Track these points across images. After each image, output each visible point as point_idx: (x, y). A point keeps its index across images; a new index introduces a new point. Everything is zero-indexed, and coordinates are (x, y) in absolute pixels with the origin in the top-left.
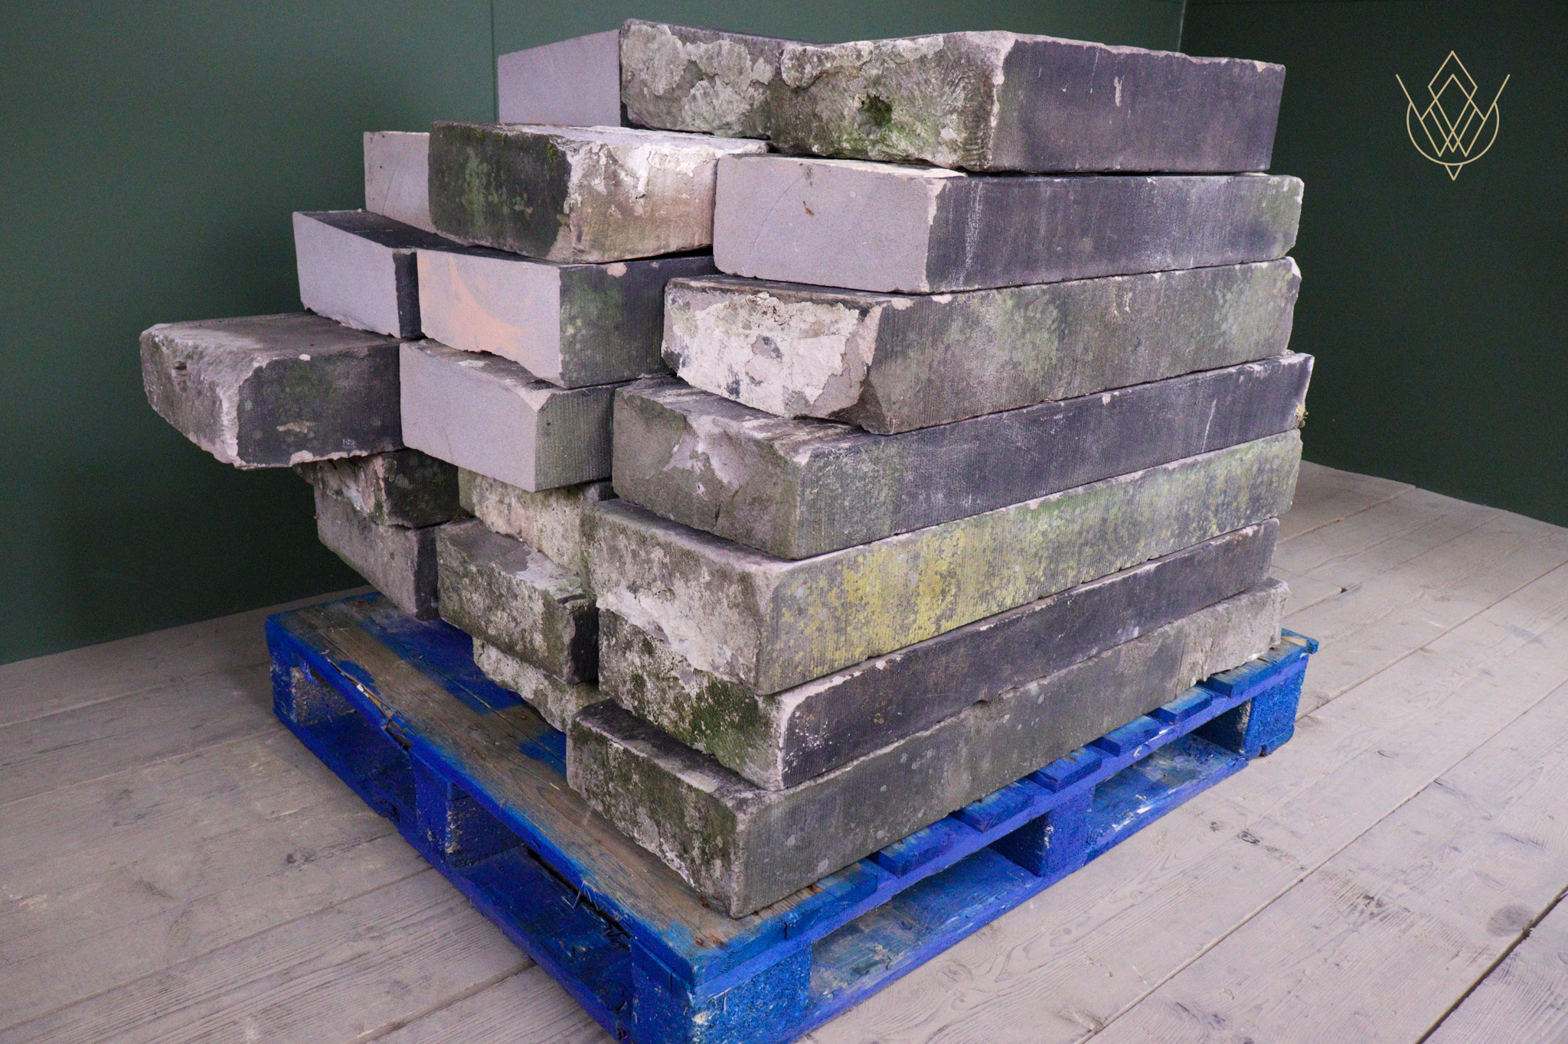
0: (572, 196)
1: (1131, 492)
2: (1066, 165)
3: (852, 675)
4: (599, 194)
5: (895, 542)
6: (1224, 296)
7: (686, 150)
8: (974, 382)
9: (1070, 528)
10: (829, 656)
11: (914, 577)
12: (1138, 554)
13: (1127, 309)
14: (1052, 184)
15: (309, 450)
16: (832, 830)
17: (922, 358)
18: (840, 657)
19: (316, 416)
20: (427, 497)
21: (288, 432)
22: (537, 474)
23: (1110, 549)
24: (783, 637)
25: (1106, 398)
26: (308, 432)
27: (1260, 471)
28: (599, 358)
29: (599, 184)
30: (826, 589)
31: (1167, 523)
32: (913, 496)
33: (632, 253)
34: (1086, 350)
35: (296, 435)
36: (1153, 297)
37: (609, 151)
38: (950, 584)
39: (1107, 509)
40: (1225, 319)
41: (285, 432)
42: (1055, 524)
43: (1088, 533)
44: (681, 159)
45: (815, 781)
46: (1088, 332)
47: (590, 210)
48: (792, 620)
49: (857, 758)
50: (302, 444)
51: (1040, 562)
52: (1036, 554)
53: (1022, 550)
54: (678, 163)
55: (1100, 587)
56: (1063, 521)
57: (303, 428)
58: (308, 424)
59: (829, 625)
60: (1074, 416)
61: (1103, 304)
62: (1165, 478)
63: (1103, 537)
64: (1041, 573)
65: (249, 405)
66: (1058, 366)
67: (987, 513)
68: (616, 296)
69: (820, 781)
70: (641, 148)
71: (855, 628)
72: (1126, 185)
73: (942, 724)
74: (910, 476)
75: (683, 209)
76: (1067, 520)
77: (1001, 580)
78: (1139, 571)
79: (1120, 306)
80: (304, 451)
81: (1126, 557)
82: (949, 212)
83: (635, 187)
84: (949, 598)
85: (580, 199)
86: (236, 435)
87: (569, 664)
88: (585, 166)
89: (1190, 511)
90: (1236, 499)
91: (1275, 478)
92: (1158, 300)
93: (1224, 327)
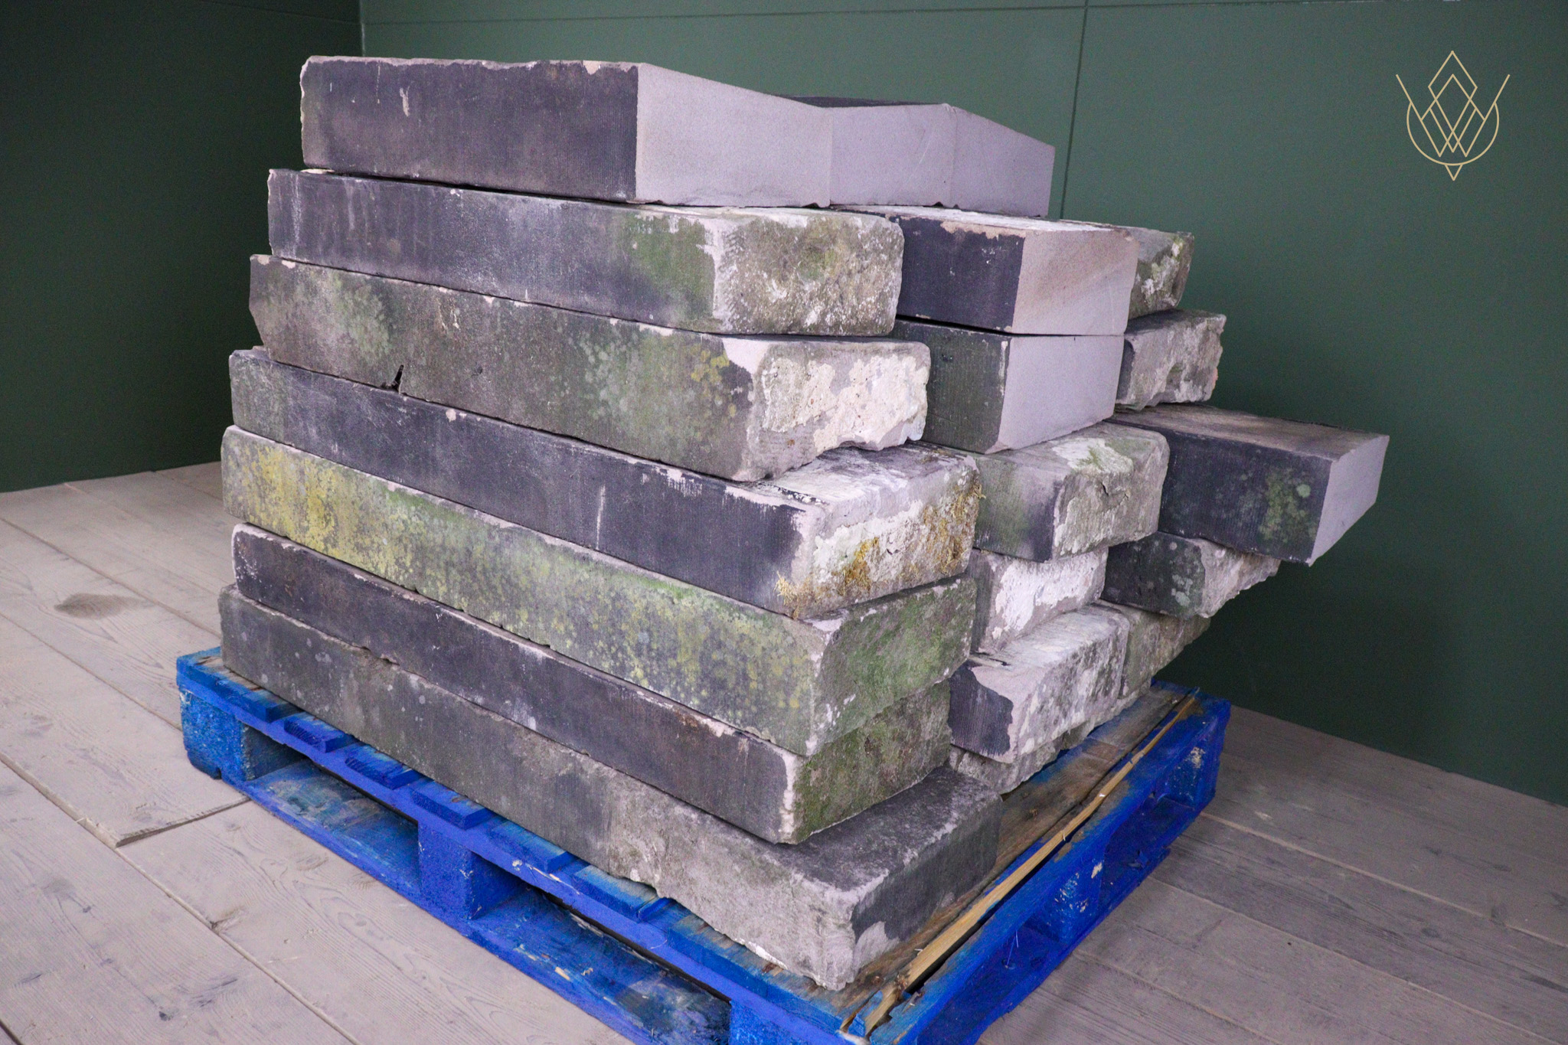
1: (498, 540)
2: (366, 168)
3: (267, 538)
5: (288, 451)
6: (595, 354)
8: (320, 342)
11: (303, 488)
12: (521, 624)
13: (457, 325)
14: (353, 183)
18: (264, 519)
23: (482, 591)
25: (451, 414)
27: (718, 643)
30: (250, 458)
31: (556, 612)
32: (295, 419)
34: (417, 352)
36: (487, 323)
39: (469, 540)
42: (414, 520)
43: (452, 553)
45: (256, 604)
46: (415, 336)
48: (234, 467)
51: (406, 551)
52: (400, 539)
53: (386, 526)
55: (471, 626)
56: (422, 522)
59: (255, 488)
60: (418, 417)
61: (427, 311)
62: (542, 550)
63: (472, 571)
66: (392, 357)
67: (353, 469)
69: (258, 607)
72: (426, 194)
73: (337, 641)
74: (291, 402)
76: (425, 524)
77: (371, 542)
78: (522, 645)
79: (448, 319)
81: (505, 616)
82: (278, 196)
84: (331, 527)
89: (591, 620)
90: (675, 656)
91: (752, 675)
92: (493, 327)
93: (603, 395)
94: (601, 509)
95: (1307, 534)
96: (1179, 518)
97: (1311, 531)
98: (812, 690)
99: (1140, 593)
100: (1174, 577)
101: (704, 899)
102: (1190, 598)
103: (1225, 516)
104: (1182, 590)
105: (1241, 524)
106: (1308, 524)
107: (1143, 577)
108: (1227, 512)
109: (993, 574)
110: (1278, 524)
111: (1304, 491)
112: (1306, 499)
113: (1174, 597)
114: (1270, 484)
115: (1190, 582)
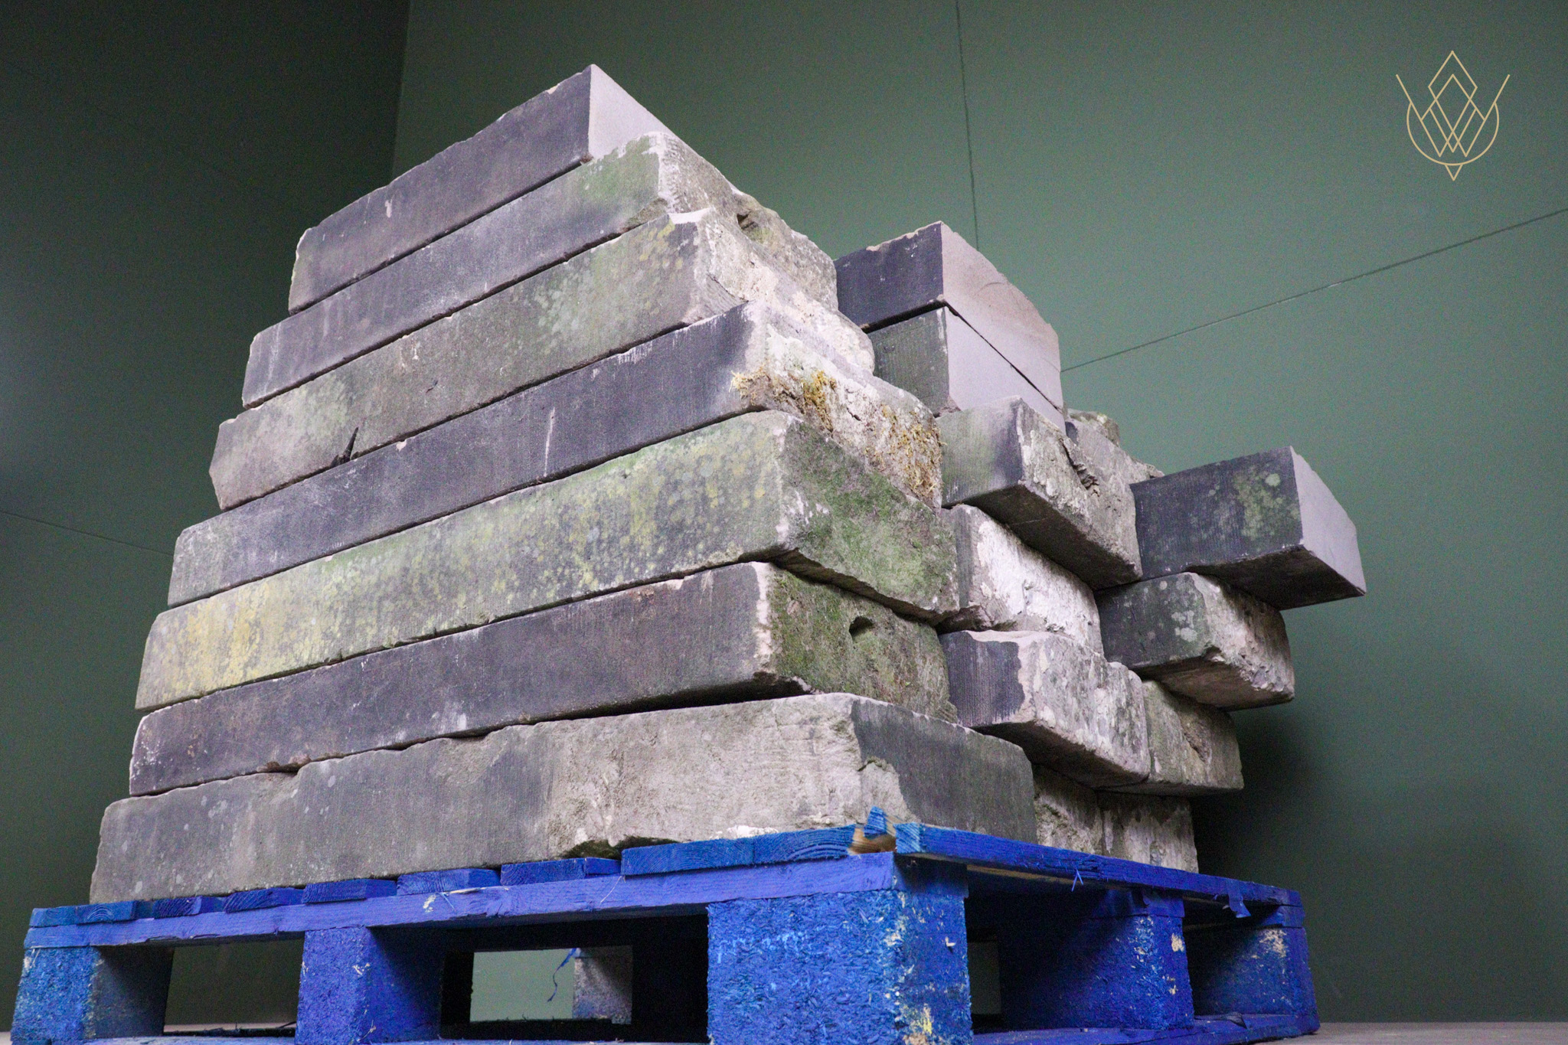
1: (438, 536)
2: (346, 279)
6: (549, 298)
8: (276, 459)
9: (366, 581)
10: (173, 685)
11: (231, 623)
12: (458, 612)
13: (416, 357)
14: (332, 300)
16: (149, 851)
17: (241, 450)
18: (179, 688)
23: (416, 604)
24: (152, 664)
25: (402, 444)
27: (674, 486)
30: (177, 629)
31: (498, 571)
32: (236, 555)
34: (374, 406)
36: (446, 336)
38: (256, 632)
39: (408, 557)
40: (557, 317)
42: (349, 575)
43: (387, 584)
46: (374, 392)
48: (157, 651)
51: (335, 617)
52: (331, 608)
53: (317, 603)
56: (358, 572)
59: (176, 659)
60: (367, 468)
61: (389, 363)
62: (486, 515)
63: (407, 590)
64: (337, 629)
66: (347, 427)
71: (190, 664)
72: (400, 266)
74: (235, 541)
76: (361, 571)
77: (298, 632)
78: (457, 634)
79: (407, 358)
81: (440, 615)
82: (259, 351)
84: (255, 646)
89: (536, 554)
90: (627, 532)
91: (712, 492)
92: (452, 336)
93: (555, 328)
94: (550, 431)
95: (1291, 517)
96: (1160, 557)
97: (1294, 513)
98: (778, 467)
99: (1144, 649)
100: (1173, 616)
101: (667, 808)
102: (1196, 629)
103: (1205, 536)
104: (1186, 625)
105: (1223, 537)
106: (1288, 508)
107: (1141, 630)
108: (1206, 532)
109: (969, 517)
110: (1259, 521)
111: (1273, 480)
112: (1278, 487)
113: (1179, 636)
114: (1238, 488)
115: (1191, 613)
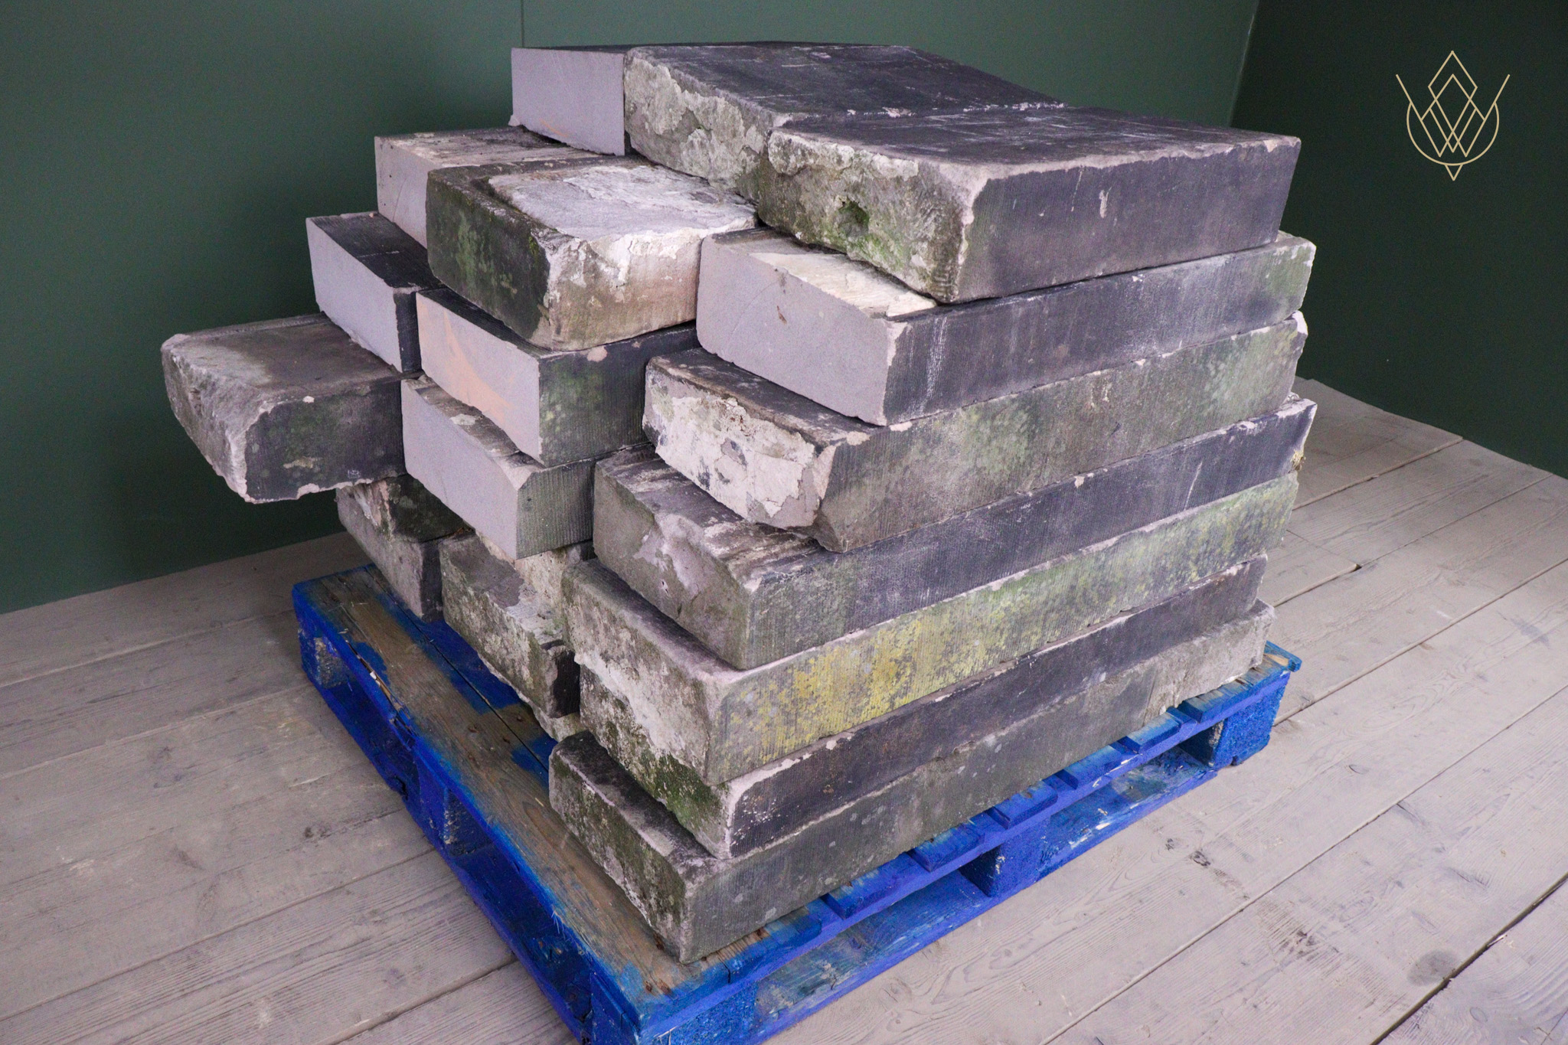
0: (551, 293)
1: (1103, 559)
2: (1042, 283)
3: (801, 758)
4: (578, 288)
5: (848, 641)
6: (1216, 367)
7: (669, 235)
8: (933, 494)
9: (1035, 601)
10: (778, 744)
11: (868, 667)
12: (1109, 610)
13: (1106, 399)
14: (1025, 303)
15: (315, 483)
16: (780, 884)
17: (879, 482)
18: (790, 744)
19: (321, 452)
20: (430, 514)
21: (295, 468)
22: (518, 545)
23: (1078, 611)
24: (732, 736)
25: (1079, 481)
26: (314, 467)
27: (1249, 517)
28: (578, 437)
29: (578, 279)
30: (776, 692)
31: (1141, 579)
32: (867, 600)
33: (613, 338)
34: (1058, 443)
35: (302, 471)
36: (1135, 383)
37: (588, 247)
38: (905, 667)
39: (1076, 577)
40: (1217, 387)
41: (290, 469)
42: (1019, 599)
43: (1054, 601)
44: (663, 244)
45: (763, 847)
46: (1061, 427)
47: (569, 304)
48: (741, 721)
49: (806, 823)
50: (308, 477)
51: (1002, 634)
52: (998, 628)
53: (982, 627)
54: (660, 248)
55: (1065, 646)
56: (1028, 596)
57: (309, 463)
58: (313, 460)
59: (779, 720)
60: (1043, 503)
61: (1078, 400)
62: (1141, 539)
63: (1071, 602)
64: (1002, 643)
65: (256, 448)
66: (1028, 462)
67: (946, 600)
68: (596, 379)
69: (769, 847)
70: (621, 240)
71: (806, 718)
72: (1108, 288)
73: (894, 783)
74: (864, 583)
75: (665, 289)
76: (1031, 594)
77: (960, 655)
78: (1107, 626)
79: (1097, 398)
80: (310, 484)
81: (1095, 614)
82: (909, 352)
83: (616, 277)
84: (903, 679)
85: (558, 295)
86: (244, 476)
87: (552, 702)
88: (564, 264)
90: (1220, 546)
92: (1141, 384)
93: (1215, 395)
94: (1195, 479)
